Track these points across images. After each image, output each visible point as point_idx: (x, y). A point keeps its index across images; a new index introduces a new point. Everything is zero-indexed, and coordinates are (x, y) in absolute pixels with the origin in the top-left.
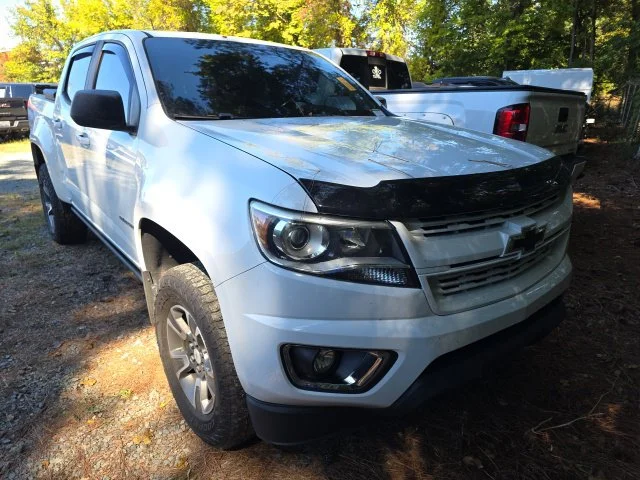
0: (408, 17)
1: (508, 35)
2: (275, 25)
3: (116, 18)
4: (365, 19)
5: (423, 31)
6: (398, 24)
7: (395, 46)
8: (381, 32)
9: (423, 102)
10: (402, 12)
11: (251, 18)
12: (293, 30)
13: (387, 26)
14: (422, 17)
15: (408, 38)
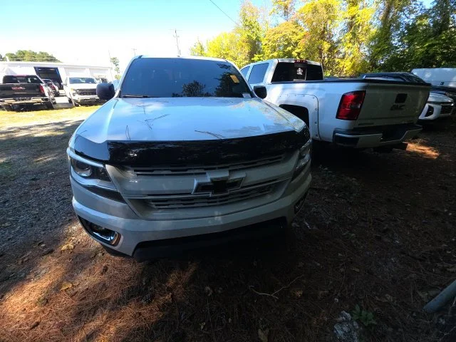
0: (363, 39)
1: (428, 47)
2: (289, 48)
3: (224, 50)
4: (339, 42)
5: (372, 46)
6: (356, 44)
7: (352, 56)
8: (346, 48)
9: (307, 89)
10: (360, 36)
11: (279, 46)
12: (298, 50)
13: (350, 45)
14: (373, 39)
15: (362, 51)
